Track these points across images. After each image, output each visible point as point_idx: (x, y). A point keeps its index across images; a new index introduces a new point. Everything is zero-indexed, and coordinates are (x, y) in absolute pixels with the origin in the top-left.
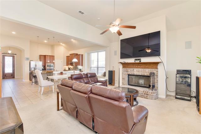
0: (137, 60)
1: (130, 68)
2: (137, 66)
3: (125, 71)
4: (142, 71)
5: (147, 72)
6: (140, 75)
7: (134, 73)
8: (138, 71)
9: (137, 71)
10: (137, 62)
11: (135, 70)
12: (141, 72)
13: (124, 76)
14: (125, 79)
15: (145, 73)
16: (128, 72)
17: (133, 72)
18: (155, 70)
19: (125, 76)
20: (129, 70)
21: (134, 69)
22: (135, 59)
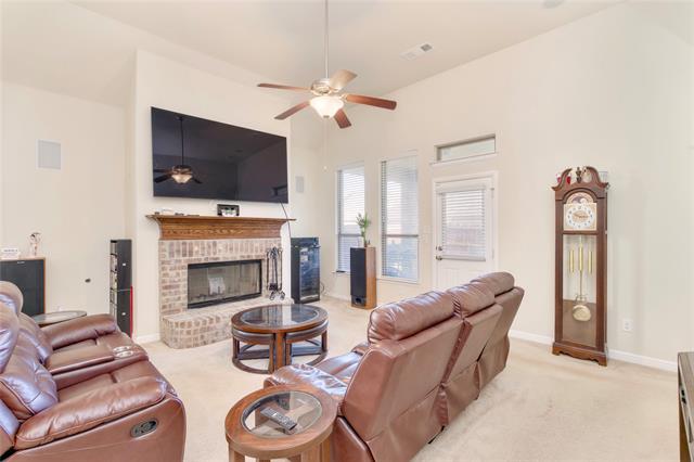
0: (226, 207)
1: (199, 238)
2: (225, 232)
3: (178, 251)
4: (242, 245)
5: (257, 248)
6: (238, 259)
7: (216, 256)
8: (231, 249)
9: (226, 249)
10: (229, 216)
11: (222, 243)
12: (241, 250)
13: (173, 273)
14: (178, 286)
15: (252, 251)
16: (191, 255)
17: (215, 253)
18: (275, 242)
19: (178, 274)
20: (196, 249)
21: (217, 241)
22: (219, 205)
